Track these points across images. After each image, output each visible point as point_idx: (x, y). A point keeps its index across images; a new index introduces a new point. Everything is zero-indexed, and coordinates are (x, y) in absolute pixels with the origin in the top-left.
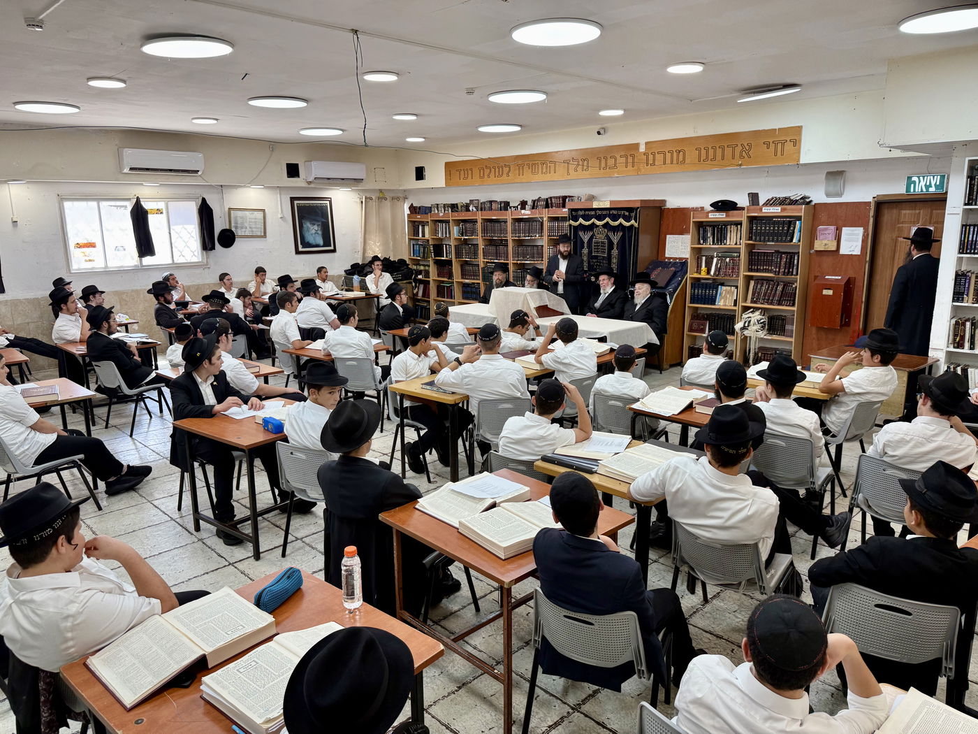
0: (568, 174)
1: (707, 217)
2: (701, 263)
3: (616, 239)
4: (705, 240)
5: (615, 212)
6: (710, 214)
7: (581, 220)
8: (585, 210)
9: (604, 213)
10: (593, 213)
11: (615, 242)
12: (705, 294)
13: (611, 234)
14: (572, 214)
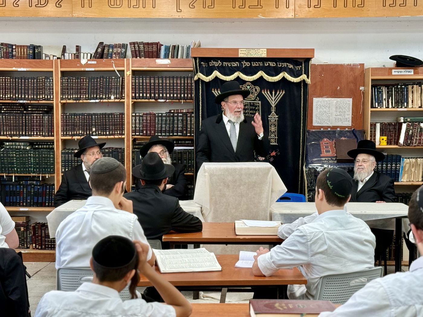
0: (179, 10)
1: (390, 74)
2: (375, 131)
3: (273, 99)
4: (380, 103)
5: (272, 64)
6: (393, 70)
7: (216, 73)
8: (223, 59)
9: (254, 64)
10: (235, 64)
11: (273, 104)
12: (387, 168)
13: (266, 94)
14: (200, 65)
